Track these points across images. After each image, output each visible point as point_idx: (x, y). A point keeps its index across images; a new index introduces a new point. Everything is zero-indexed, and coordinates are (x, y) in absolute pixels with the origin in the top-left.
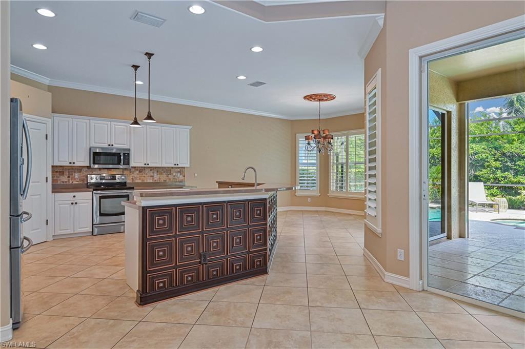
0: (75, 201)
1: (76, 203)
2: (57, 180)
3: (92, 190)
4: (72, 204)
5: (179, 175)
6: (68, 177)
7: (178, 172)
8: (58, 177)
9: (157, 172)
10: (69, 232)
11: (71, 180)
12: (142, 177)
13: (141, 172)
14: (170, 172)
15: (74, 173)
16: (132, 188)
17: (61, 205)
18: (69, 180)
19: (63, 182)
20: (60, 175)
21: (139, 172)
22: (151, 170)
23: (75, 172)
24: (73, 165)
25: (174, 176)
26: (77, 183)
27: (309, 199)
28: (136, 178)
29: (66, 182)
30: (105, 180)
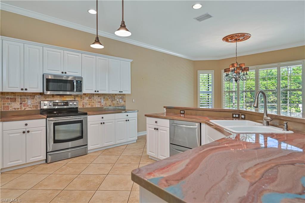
0: (27, 130)
1: (28, 132)
2: (8, 107)
3: (46, 117)
4: (24, 132)
5: (121, 100)
6: (21, 104)
7: (120, 98)
8: (9, 104)
9: (104, 98)
10: (20, 162)
11: (24, 106)
12: (91, 102)
13: (90, 98)
14: (114, 98)
15: (26, 100)
16: (86, 114)
17: (10, 135)
18: (21, 106)
19: (15, 109)
20: (11, 101)
21: (89, 98)
22: (99, 97)
23: (28, 99)
24: (25, 91)
25: (117, 102)
26: (30, 109)
28: (86, 104)
29: (18, 109)
30: (58, 106)
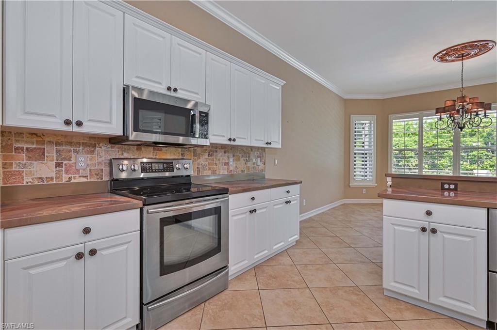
0: (90, 246)
1: (93, 252)
2: (20, 173)
3: (140, 203)
4: (79, 256)
6: (58, 165)
7: (258, 157)
8: (25, 166)
9: (233, 156)
11: (67, 172)
12: (212, 164)
14: (249, 157)
15: (73, 155)
17: (32, 272)
18: (58, 173)
19: (41, 179)
20: (29, 158)
21: (209, 155)
22: (225, 153)
23: (77, 152)
24: (76, 129)
25: (254, 164)
26: (84, 180)
27: (364, 190)
29: (52, 179)
30: (152, 172)
